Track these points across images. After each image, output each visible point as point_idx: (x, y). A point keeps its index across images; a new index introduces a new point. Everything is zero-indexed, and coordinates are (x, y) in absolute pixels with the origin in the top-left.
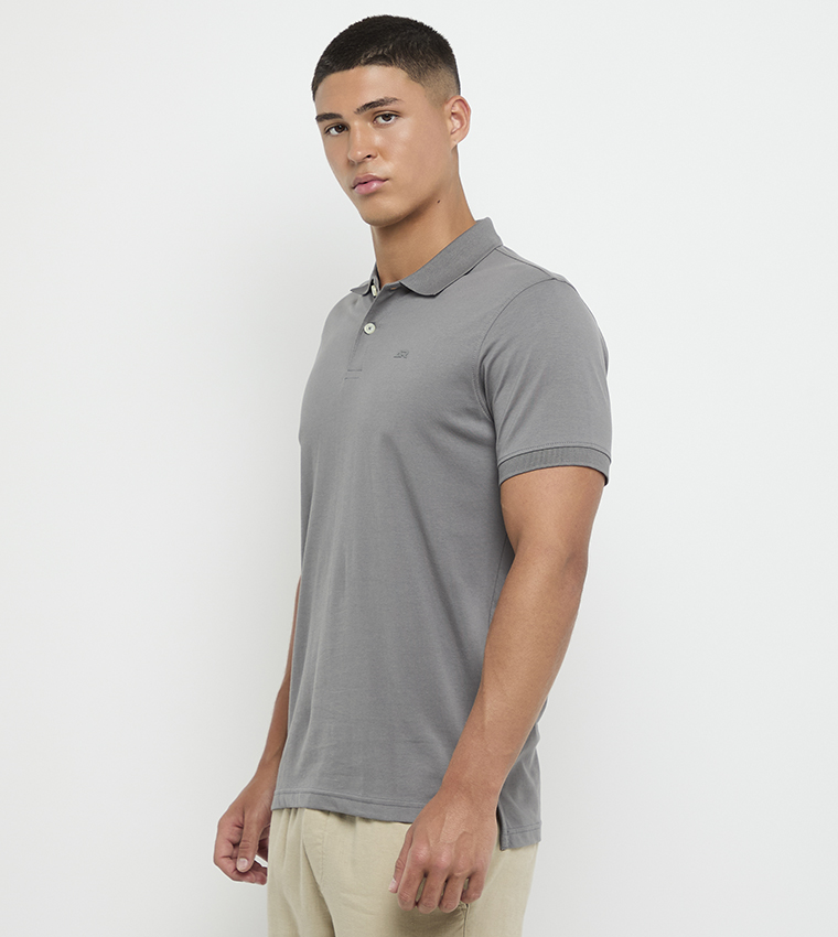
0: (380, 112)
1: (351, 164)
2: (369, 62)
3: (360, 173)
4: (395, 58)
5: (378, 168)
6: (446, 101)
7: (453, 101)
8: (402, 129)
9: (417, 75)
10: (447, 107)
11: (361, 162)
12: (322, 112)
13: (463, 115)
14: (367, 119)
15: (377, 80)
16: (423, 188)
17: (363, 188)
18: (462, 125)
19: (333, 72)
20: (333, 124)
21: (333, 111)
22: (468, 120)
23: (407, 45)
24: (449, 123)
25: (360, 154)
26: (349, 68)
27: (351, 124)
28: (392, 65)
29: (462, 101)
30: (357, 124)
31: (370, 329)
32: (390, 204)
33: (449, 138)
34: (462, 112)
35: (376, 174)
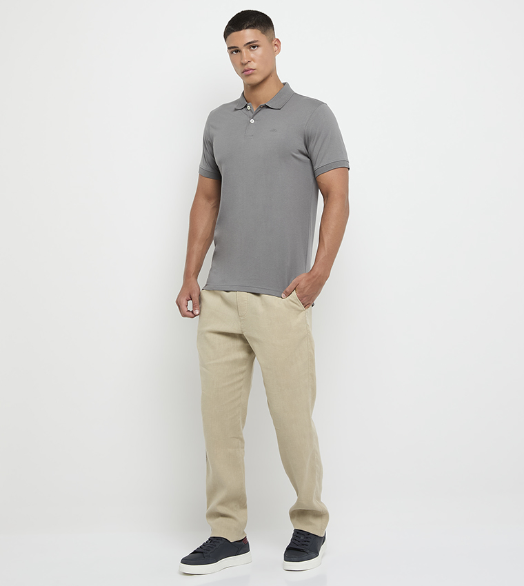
0: (252, 45)
1: (243, 64)
2: (247, 28)
3: (246, 67)
4: (256, 26)
5: (253, 65)
6: (272, 40)
7: (274, 40)
8: (259, 51)
9: (264, 32)
10: (273, 42)
11: (246, 64)
12: (229, 46)
13: (278, 45)
14: (247, 48)
15: (249, 34)
16: (266, 72)
17: (246, 73)
18: (278, 48)
19: (234, 31)
20: (234, 50)
21: (236, 46)
22: (280, 46)
23: (259, 21)
24: (274, 48)
25: (246, 61)
26: (240, 31)
27: (241, 50)
28: (255, 29)
29: (278, 40)
30: (244, 50)
31: (252, 121)
32: (257, 78)
33: (274, 53)
34: (278, 43)
35: (251, 67)
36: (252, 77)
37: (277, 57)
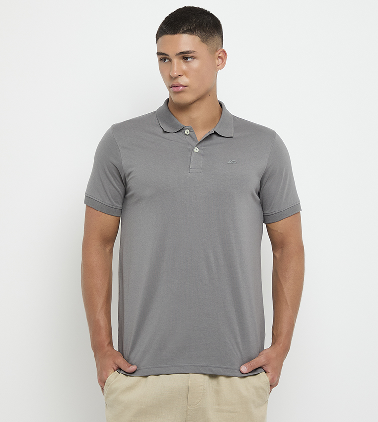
0: (185, 56)
1: (172, 78)
2: (184, 32)
3: (175, 83)
4: (196, 31)
5: (183, 81)
6: (217, 51)
7: (220, 51)
8: (195, 64)
9: (205, 40)
10: (217, 53)
11: (175, 78)
12: (159, 51)
13: (224, 57)
14: (180, 58)
15: (186, 41)
16: (202, 91)
17: (175, 89)
18: (223, 62)
19: (167, 34)
20: (163, 57)
21: (167, 53)
22: (226, 60)
23: (202, 25)
24: (217, 61)
25: (175, 74)
26: (174, 34)
27: (172, 59)
28: (194, 35)
29: (224, 52)
30: (175, 60)
31: (197, 150)
32: (187, 97)
33: (216, 69)
34: (223, 56)
35: (181, 83)
36: (181, 95)
37: (220, 73)
